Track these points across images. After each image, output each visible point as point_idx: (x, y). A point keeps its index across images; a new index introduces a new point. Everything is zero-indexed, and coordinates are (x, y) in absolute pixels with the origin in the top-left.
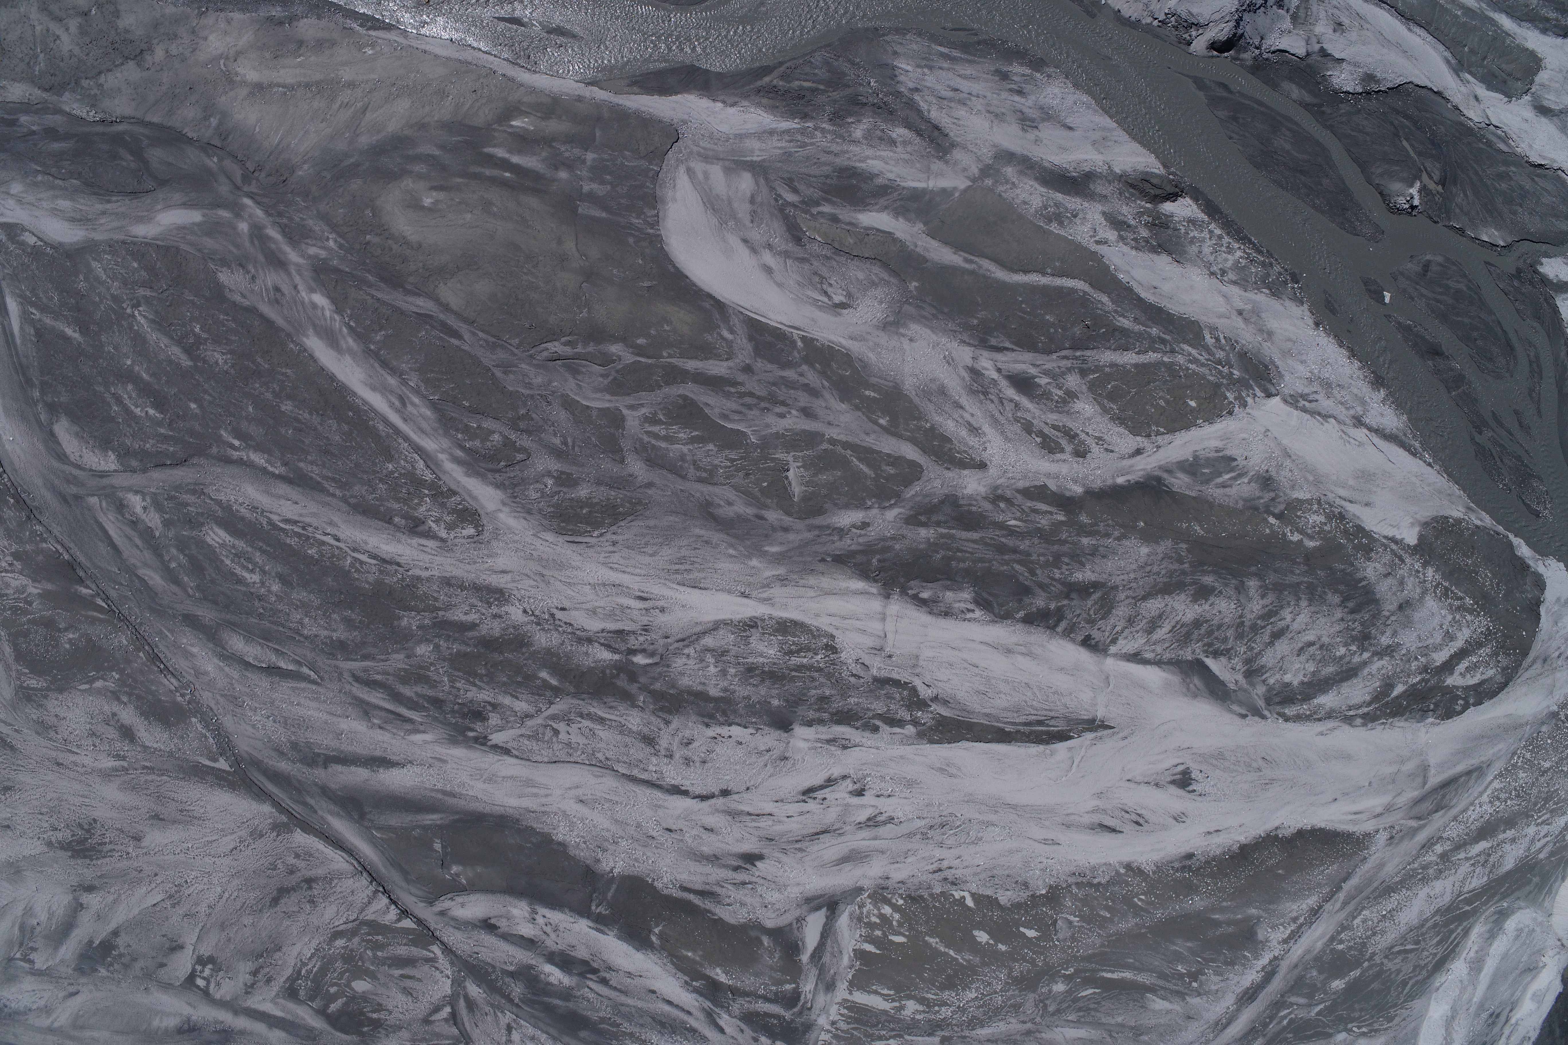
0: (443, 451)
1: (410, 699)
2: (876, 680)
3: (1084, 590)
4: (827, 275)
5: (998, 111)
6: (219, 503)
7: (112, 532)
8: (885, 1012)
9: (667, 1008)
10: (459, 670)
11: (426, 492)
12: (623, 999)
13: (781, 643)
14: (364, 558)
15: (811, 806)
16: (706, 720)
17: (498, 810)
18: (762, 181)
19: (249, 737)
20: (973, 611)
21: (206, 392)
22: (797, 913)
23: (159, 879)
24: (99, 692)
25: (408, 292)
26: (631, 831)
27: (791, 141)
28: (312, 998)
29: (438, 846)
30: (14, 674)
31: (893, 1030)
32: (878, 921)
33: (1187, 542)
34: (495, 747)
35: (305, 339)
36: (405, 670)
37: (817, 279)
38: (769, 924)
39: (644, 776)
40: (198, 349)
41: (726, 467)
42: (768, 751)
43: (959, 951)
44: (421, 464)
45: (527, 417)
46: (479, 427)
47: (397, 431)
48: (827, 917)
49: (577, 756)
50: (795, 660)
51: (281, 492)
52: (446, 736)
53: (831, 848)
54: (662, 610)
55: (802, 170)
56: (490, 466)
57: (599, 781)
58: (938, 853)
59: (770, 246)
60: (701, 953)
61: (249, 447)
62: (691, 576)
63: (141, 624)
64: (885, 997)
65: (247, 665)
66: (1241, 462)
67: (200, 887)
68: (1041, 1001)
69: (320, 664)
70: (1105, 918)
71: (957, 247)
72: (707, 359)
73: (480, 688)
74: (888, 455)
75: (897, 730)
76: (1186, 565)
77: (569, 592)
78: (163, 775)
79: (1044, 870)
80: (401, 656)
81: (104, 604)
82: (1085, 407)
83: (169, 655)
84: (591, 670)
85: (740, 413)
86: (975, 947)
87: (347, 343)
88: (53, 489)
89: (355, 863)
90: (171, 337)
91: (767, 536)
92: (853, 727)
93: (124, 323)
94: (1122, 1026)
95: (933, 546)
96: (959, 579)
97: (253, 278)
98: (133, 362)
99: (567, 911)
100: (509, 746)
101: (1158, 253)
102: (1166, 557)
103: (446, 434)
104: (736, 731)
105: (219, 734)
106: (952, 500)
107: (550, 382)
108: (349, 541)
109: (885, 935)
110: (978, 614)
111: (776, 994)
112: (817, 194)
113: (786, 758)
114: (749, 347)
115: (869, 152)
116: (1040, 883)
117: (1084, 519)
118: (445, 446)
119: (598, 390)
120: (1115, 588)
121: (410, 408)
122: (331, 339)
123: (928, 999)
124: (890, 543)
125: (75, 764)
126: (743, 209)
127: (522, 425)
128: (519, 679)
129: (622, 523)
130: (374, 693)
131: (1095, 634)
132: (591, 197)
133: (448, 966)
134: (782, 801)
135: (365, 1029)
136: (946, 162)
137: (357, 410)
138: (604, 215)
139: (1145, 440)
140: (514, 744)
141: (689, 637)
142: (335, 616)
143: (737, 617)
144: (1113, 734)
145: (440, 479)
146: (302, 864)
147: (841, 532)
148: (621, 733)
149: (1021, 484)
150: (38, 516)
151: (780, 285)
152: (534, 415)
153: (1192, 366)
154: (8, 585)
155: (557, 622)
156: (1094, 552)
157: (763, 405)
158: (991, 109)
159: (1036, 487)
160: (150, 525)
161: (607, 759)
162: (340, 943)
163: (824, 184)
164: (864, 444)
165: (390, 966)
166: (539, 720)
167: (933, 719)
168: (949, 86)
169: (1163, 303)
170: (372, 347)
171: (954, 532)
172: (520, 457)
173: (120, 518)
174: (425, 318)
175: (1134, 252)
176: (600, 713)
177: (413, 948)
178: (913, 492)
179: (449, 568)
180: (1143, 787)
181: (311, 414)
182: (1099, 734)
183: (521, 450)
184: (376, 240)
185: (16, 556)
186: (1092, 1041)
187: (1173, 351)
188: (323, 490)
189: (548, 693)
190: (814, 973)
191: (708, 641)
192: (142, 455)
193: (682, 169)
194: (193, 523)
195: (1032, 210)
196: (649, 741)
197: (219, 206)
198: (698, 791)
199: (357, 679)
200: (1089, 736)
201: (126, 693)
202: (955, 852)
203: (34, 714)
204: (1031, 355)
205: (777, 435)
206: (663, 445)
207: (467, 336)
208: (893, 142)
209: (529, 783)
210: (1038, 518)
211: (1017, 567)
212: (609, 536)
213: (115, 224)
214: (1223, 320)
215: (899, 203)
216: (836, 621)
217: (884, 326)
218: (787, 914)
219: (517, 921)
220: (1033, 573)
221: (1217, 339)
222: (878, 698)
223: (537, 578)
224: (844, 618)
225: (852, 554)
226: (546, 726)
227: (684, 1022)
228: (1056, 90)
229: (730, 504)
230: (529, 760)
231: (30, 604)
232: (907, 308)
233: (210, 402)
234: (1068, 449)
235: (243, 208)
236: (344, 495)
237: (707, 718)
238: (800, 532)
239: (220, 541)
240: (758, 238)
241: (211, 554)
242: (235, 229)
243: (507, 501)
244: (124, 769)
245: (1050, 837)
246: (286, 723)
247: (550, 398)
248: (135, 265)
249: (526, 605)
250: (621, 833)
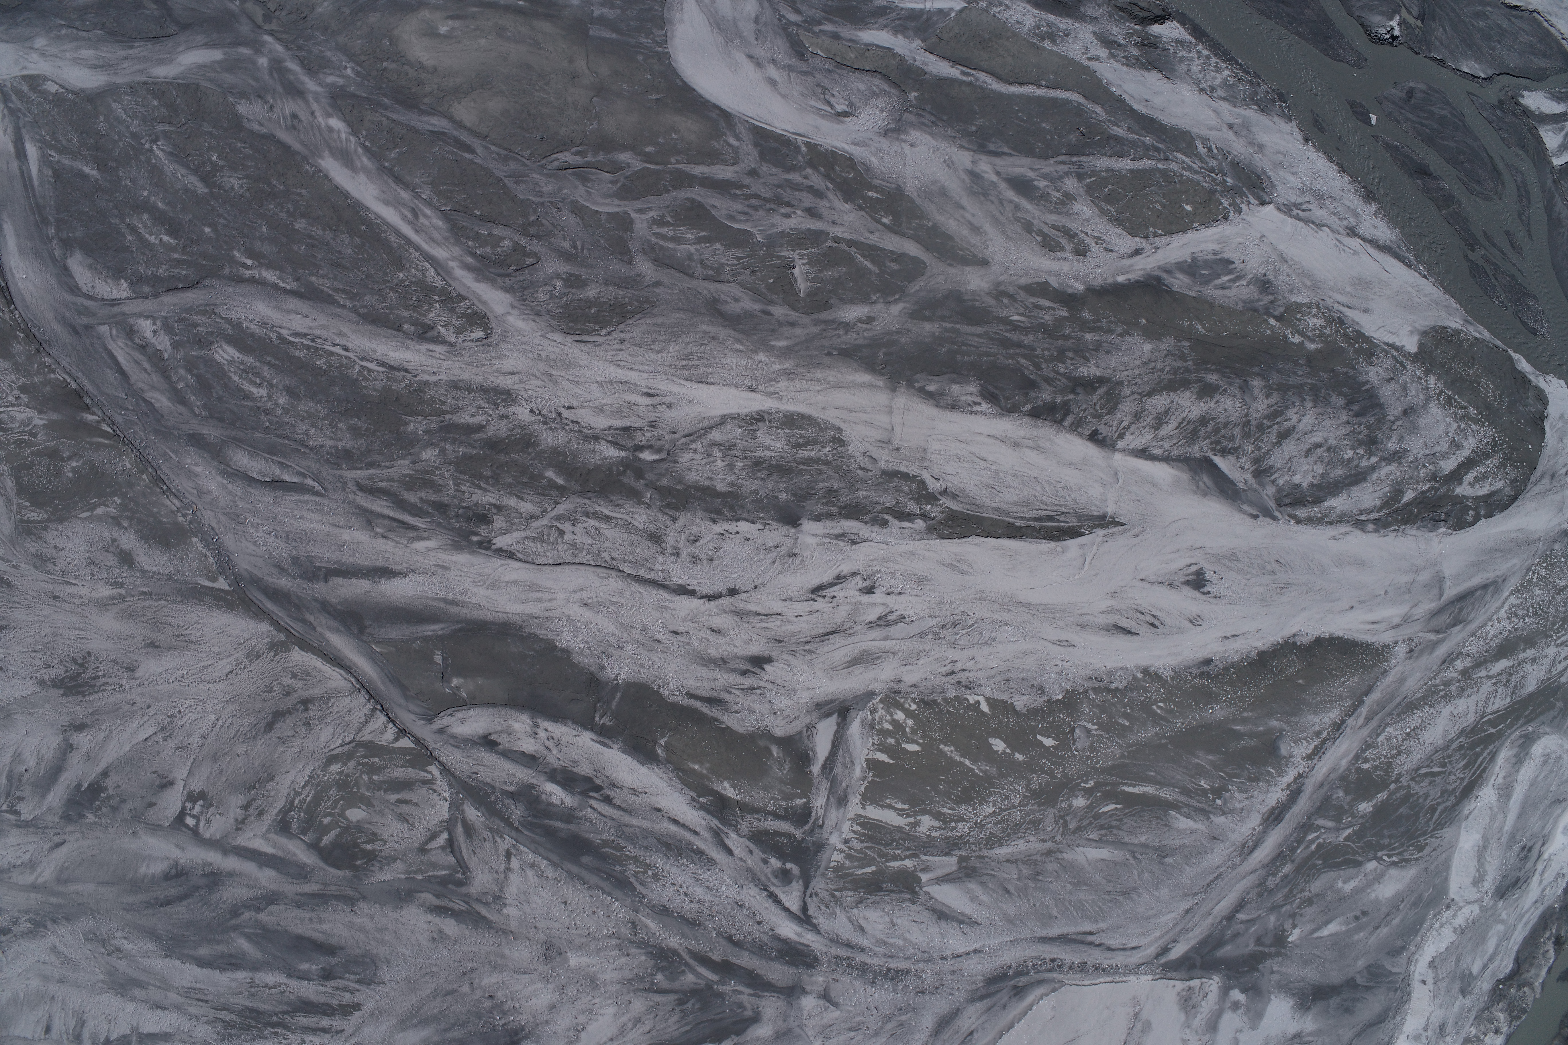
0: (454, 259)
1: (414, 505)
2: (884, 473)
3: (1089, 385)
4: (829, 87)
6: (229, 321)
7: (121, 359)
8: (899, 829)
9: (673, 828)
10: (464, 473)
11: (436, 298)
12: (627, 819)
13: (788, 436)
15: (821, 604)
16: (713, 516)
17: (501, 617)
18: (766, 4)
19: (250, 555)
20: (980, 404)
21: (220, 216)
22: (807, 720)
23: (152, 711)
24: (100, 519)
25: (422, 112)
26: (637, 634)
28: (304, 832)
29: (438, 658)
30: (15, 508)
31: (908, 849)
32: (891, 728)
33: (1189, 340)
34: (500, 550)
35: (320, 161)
36: (410, 476)
38: (779, 732)
39: (651, 576)
40: (215, 176)
41: (733, 265)
42: (776, 547)
43: (974, 761)
44: (432, 272)
45: (537, 223)
46: (489, 234)
47: (409, 242)
48: (838, 725)
49: (582, 557)
50: (803, 454)
51: (291, 307)
52: (450, 542)
54: (670, 406)
57: (604, 582)
58: (951, 654)
59: (774, 61)
60: (708, 765)
61: (261, 265)
62: (698, 372)
63: (146, 447)
64: (900, 812)
67: (194, 716)
68: (1062, 817)
69: (325, 475)
70: (1124, 725)
71: (955, 62)
72: (713, 164)
73: (485, 490)
74: (892, 252)
76: (1190, 363)
77: (577, 390)
79: (1059, 674)
80: (407, 462)
81: (109, 430)
82: (1084, 208)
83: (172, 476)
84: (597, 468)
85: (746, 213)
86: (991, 756)
88: (64, 321)
89: (353, 680)
91: (773, 331)
92: (862, 521)
93: (143, 158)
94: (1145, 846)
97: (272, 107)
99: (570, 723)
100: (513, 549)
107: (560, 189)
108: (358, 350)
109: (898, 743)
110: (984, 406)
111: (786, 810)
112: (819, 14)
113: (795, 555)
114: (755, 153)
116: (1056, 687)
117: (1086, 315)
118: (455, 254)
120: (1120, 383)
121: (422, 220)
122: (346, 159)
123: (944, 814)
125: (72, 595)
127: (532, 230)
128: (525, 480)
130: (378, 501)
131: (1103, 429)
132: (602, 21)
133: (447, 788)
134: (791, 600)
135: (359, 862)
137: (369, 224)
138: (614, 36)
139: (1144, 241)
140: (519, 547)
141: (696, 432)
142: (341, 425)
143: (744, 411)
144: (1124, 531)
145: (450, 286)
146: (298, 684)
147: (847, 326)
148: (627, 531)
149: (1023, 281)
150: (47, 349)
151: (784, 96)
152: (544, 221)
154: (13, 419)
155: (564, 421)
156: (1097, 347)
157: (768, 206)
159: (1038, 283)
161: (613, 559)
162: (335, 768)
165: (386, 791)
166: (544, 521)
167: (943, 513)
171: (958, 326)
172: (529, 261)
173: (130, 343)
174: (438, 135)
177: (410, 770)
178: (917, 288)
179: (457, 372)
180: (1157, 587)
181: (324, 230)
182: (1110, 531)
184: (393, 66)
185: (23, 389)
186: (1115, 863)
188: (333, 302)
189: (554, 493)
190: (825, 786)
191: (716, 435)
194: (202, 342)
195: (1026, 29)
196: (655, 538)
198: (705, 590)
199: (361, 487)
200: (1101, 532)
201: (127, 517)
202: (969, 653)
203: (33, 547)
204: (1029, 159)
205: (783, 234)
206: (671, 245)
209: (533, 587)
210: (1041, 313)
211: (1022, 361)
212: (617, 334)
215: (897, 22)
217: (886, 133)
218: (797, 722)
219: (518, 735)
220: (1038, 367)
222: (886, 491)
223: (545, 378)
224: (851, 411)
225: (858, 348)
227: (690, 844)
229: (736, 300)
230: (533, 563)
231: (34, 435)
232: (906, 115)
233: (224, 226)
234: (1069, 247)
235: (263, 44)
236: (354, 306)
237: (715, 514)
238: (806, 328)
239: (229, 358)
240: (763, 53)
241: (219, 372)
242: (254, 63)
243: (517, 304)
244: (122, 597)
245: (1064, 638)
246: (287, 538)
247: (560, 205)
248: (156, 103)
249: (533, 405)
250: (626, 637)
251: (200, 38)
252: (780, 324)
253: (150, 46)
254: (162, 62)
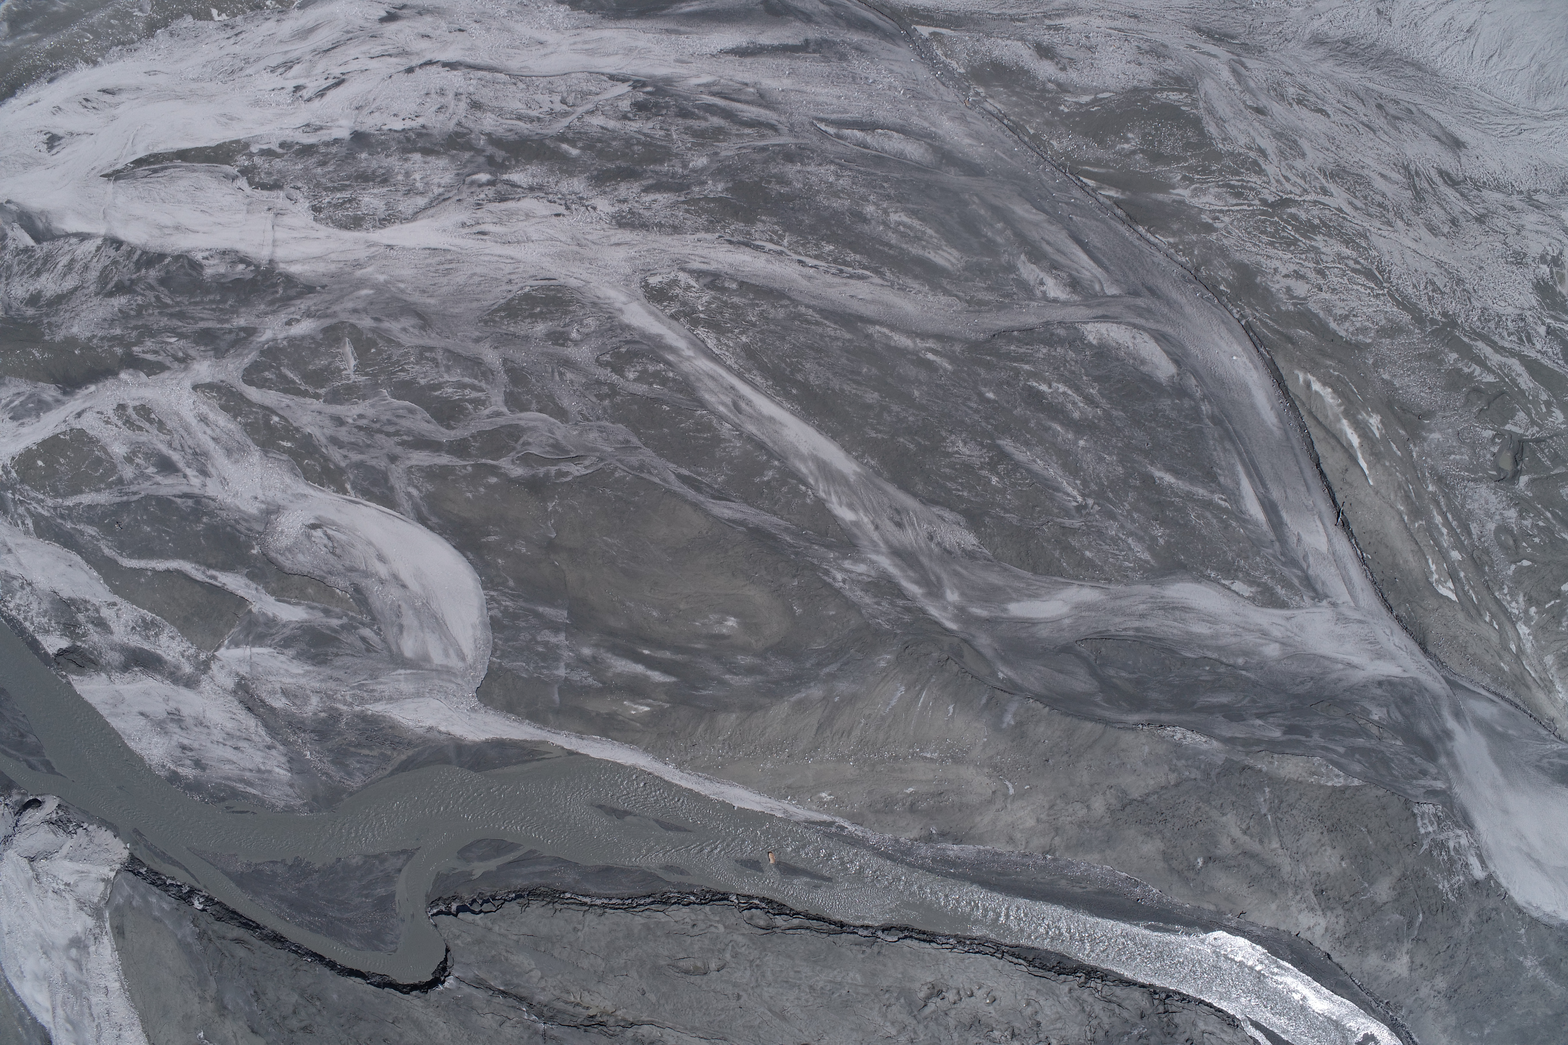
0: (688, 359)
1: (713, 114)
2: (280, 187)
3: (120, 289)
4: (330, 556)
5: (200, 729)
6: (946, 292)
7: (1083, 257)
10: (661, 147)
11: (702, 316)
13: (359, 208)
14: (769, 246)
15: (337, 71)
16: (424, 131)
17: (624, 24)
18: (394, 648)
19: (896, 61)
20: (204, 259)
21: (977, 411)
24: (1085, 91)
25: (742, 523)
27: (373, 691)
30: (1202, 105)
33: (45, 342)
34: (624, 80)
35: (859, 470)
36: (719, 141)
37: (338, 551)
39: (480, 74)
40: (991, 458)
41: (408, 363)
42: (372, 113)
44: (711, 343)
45: (601, 397)
46: (651, 384)
47: (740, 376)
49: (543, 83)
50: (346, 195)
51: (872, 307)
52: (676, 84)
53: (323, 38)
54: (464, 225)
55: (358, 661)
56: (637, 346)
57: (524, 64)
58: (237, 49)
59: (382, 582)
61: (915, 353)
62: (438, 259)
63: (1038, 163)
65: (902, 130)
66: (6, 417)
69: (815, 138)
70: (115, 18)
71: (223, 591)
72: (430, 466)
73: (639, 132)
74: (270, 388)
75: (265, 147)
76: (45, 322)
77: (551, 232)
78: (999, 15)
79: (157, 49)
80: (724, 154)
81: (1085, 180)
82: (119, 450)
83: (1000, 134)
84: (529, 161)
85: (398, 416)
87: (807, 467)
88: (1170, 303)
90: (1029, 471)
91: (372, 303)
92: (300, 144)
93: (1094, 487)
95: (234, 311)
96: (214, 285)
97: (931, 538)
98: (1075, 443)
100: (611, 83)
101: (70, 599)
102: (58, 327)
103: (686, 376)
104: (398, 125)
105: (931, 59)
106: (220, 354)
107: (580, 434)
108: (787, 262)
110: (199, 256)
112: (343, 636)
113: (357, 108)
114: (393, 480)
115: (303, 681)
116: (161, 38)
117: (119, 351)
118: (687, 364)
119: (533, 429)
120: (97, 294)
121: (728, 401)
122: (826, 470)
124: (269, 309)
125: (1114, 19)
126: (409, 619)
127: (605, 390)
128: (599, 145)
129: (502, 301)
130: (753, 117)
131: (112, 253)
132: (556, 628)
134: (362, 71)
136: (237, 674)
137: (788, 396)
138: (541, 609)
139: (74, 426)
140: (604, 85)
141: (440, 203)
142: (799, 186)
143: (397, 226)
144: (102, 171)
145: (689, 329)
147: (308, 314)
148: (501, 109)
149: (166, 375)
150: (1186, 273)
151: (370, 543)
152: (594, 399)
153: (41, 496)
154: (1218, 197)
155: (563, 202)
156: (112, 322)
157: (378, 426)
158: (206, 730)
159: (155, 374)
160: (1033, 266)
161: (515, 84)
163: (338, 648)
164: (290, 396)
166: (580, 110)
167: (236, 161)
168: (242, 752)
169: (63, 552)
170: (776, 463)
171: (219, 326)
172: (607, 358)
173: (1074, 273)
174: (720, 496)
175: (87, 597)
176: (521, 124)
178: (250, 357)
179: (675, 243)
180: (82, 131)
181: (842, 390)
182: (112, 169)
183: (607, 364)
184: (785, 581)
185: (1210, 229)
187: (55, 508)
188: (820, 311)
189: (570, 135)
191: (421, 201)
192: (1051, 341)
193: (470, 659)
194: (978, 271)
195: (166, 631)
196: (476, 105)
197: (987, 620)
198: (433, 69)
199: (773, 128)
200: (119, 167)
201: (1049, 92)
202: (224, 52)
203: (1170, 66)
204: (161, 493)
205: (364, 398)
206: (466, 380)
207: (673, 477)
208: (285, 693)
209: (591, 53)
210: (153, 347)
211: (169, 301)
212: (515, 288)
213: (1124, 603)
214: (20, 541)
215: (273, 631)
216: (314, 234)
217: (278, 510)
220: (158, 298)
221: (23, 523)
222: (279, 172)
223: (584, 242)
224: (306, 238)
225: (300, 295)
226: (573, 105)
228: (155, 751)
229: (404, 330)
230: (591, 73)
231: (1185, 178)
232: (261, 529)
233: (969, 399)
234: (130, 411)
235: (956, 619)
236: (796, 307)
237: (423, 133)
238: (343, 310)
239: (940, 252)
240: (392, 590)
241: (951, 238)
242: (963, 594)
243: (617, 314)
244: (1049, 17)
245: (152, 77)
246: (854, 78)
247: (579, 418)
248: (1088, 554)
249: (594, 214)
250: (505, 21)
251: (1044, 632)
252: (365, 310)
253: (1112, 629)
254: (1091, 607)
